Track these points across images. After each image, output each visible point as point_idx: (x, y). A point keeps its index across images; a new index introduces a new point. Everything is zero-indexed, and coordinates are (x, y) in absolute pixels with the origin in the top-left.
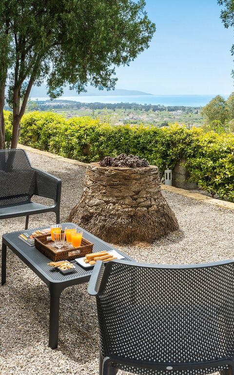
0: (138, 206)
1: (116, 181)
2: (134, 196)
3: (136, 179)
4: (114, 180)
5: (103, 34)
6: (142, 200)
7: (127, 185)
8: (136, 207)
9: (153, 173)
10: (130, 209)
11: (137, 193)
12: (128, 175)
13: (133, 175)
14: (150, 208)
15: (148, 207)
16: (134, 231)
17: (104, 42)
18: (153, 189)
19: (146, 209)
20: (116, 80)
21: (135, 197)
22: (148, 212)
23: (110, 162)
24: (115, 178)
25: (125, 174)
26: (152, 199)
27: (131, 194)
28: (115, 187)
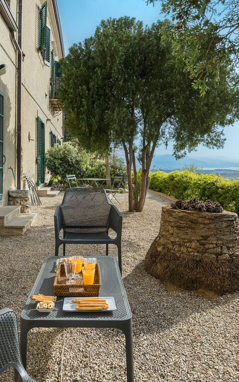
0: (206, 252)
1: (183, 224)
2: (202, 241)
3: (204, 224)
4: (180, 222)
5: (204, 101)
6: (211, 246)
7: (194, 229)
8: (203, 253)
9: (227, 219)
10: (196, 254)
11: (206, 238)
12: (195, 218)
13: (200, 220)
14: (219, 257)
15: (218, 255)
16: (200, 278)
17: (206, 108)
18: (226, 237)
19: (215, 256)
20: (225, 140)
21: (204, 242)
22: (217, 260)
23: (180, 205)
24: (182, 220)
25: (192, 217)
26: (224, 247)
27: (198, 238)
28: (182, 229)
